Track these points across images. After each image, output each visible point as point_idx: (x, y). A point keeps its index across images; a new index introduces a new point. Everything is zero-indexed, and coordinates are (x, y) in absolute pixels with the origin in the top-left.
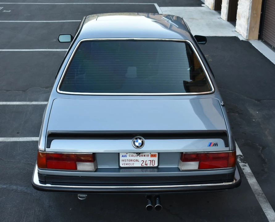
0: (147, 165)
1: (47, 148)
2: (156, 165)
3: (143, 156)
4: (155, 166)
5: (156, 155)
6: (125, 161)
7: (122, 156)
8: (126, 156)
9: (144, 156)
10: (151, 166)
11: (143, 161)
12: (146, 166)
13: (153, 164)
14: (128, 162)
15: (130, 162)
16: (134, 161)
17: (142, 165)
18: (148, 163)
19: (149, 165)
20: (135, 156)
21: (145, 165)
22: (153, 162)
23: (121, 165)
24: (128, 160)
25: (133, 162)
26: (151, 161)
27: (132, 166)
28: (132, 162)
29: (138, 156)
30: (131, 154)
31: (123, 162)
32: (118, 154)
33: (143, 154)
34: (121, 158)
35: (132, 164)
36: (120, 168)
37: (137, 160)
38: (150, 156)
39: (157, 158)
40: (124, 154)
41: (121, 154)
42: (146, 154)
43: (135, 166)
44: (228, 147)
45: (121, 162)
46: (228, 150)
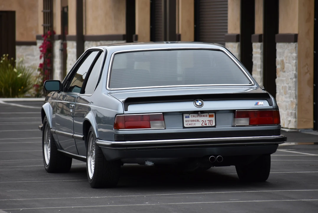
0: (206, 125)
1: (125, 111)
2: (214, 124)
6: (188, 121)
7: (186, 117)
8: (188, 117)
9: (204, 116)
10: (210, 125)
11: (203, 121)
12: (205, 125)
13: (211, 124)
14: (190, 123)
16: (195, 121)
18: (207, 122)
19: (208, 125)
20: (196, 116)
21: (205, 124)
22: (211, 122)
23: (185, 126)
24: (191, 121)
26: (209, 120)
27: (194, 126)
28: (194, 123)
29: (199, 117)
30: (193, 115)
31: (187, 123)
32: (181, 116)
33: (203, 114)
34: (185, 119)
35: (194, 124)
36: (184, 128)
37: (198, 121)
38: (208, 116)
39: (214, 118)
40: (187, 115)
41: (185, 115)
42: (205, 114)
43: (196, 125)
44: (272, 105)
45: (185, 123)
46: (272, 108)
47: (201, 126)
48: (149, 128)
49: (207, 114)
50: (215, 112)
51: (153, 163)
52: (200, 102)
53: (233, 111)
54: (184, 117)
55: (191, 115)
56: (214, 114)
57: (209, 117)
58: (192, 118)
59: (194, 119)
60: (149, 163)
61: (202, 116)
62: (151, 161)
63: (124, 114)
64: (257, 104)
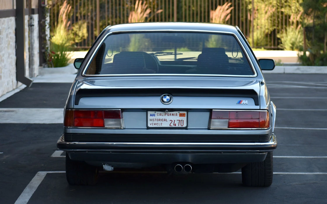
0: (175, 125)
1: (75, 105)
2: (185, 125)
3: (172, 115)
4: (183, 126)
5: (185, 114)
6: (153, 120)
7: (151, 115)
8: (154, 115)
10: (180, 126)
11: (171, 121)
12: (174, 126)
13: (182, 125)
14: (156, 122)
15: (159, 122)
16: (162, 120)
17: (170, 126)
18: (177, 123)
19: (177, 126)
20: (163, 115)
21: (174, 125)
22: (182, 122)
23: (149, 126)
24: (156, 120)
25: (161, 122)
26: (179, 120)
27: (161, 126)
29: (167, 115)
30: (159, 112)
31: (151, 122)
32: (145, 113)
33: (172, 113)
34: (150, 117)
35: (160, 124)
36: (148, 128)
37: (165, 120)
38: (178, 115)
39: (186, 117)
40: (153, 113)
41: (149, 113)
42: (174, 113)
43: (163, 126)
44: (259, 105)
45: (149, 122)
46: (259, 108)
47: (169, 126)
48: (103, 126)
49: (177, 112)
50: (188, 111)
51: (113, 168)
52: (168, 97)
53: (210, 111)
54: (149, 115)
55: (157, 112)
58: (158, 116)
59: (161, 117)
60: (108, 168)
61: (170, 115)
62: (109, 165)
63: (73, 108)
64: (240, 102)
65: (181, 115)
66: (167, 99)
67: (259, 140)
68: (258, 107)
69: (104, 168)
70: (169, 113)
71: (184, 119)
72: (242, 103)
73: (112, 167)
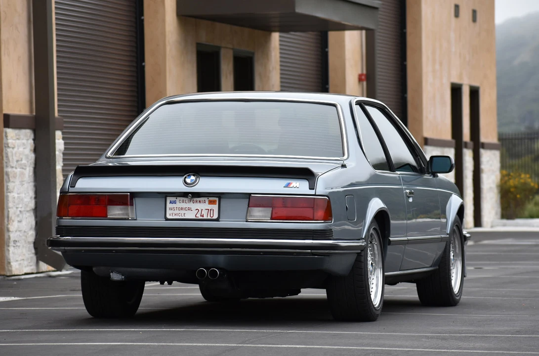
0: (203, 216)
1: (71, 187)
2: (216, 217)
3: (198, 202)
4: (213, 218)
5: (216, 201)
6: (173, 209)
7: (170, 203)
8: (175, 202)
9: (200, 202)
10: (209, 217)
11: (197, 210)
12: (202, 218)
13: (212, 216)
14: (177, 212)
16: (185, 209)
17: (196, 217)
18: (205, 213)
19: (205, 217)
20: (187, 202)
21: (201, 216)
22: (212, 211)
23: (168, 217)
24: (178, 208)
25: (185, 212)
26: (208, 209)
27: (183, 217)
28: (182, 212)
29: (191, 202)
30: (182, 199)
31: (171, 212)
32: (164, 199)
33: (198, 199)
34: (169, 205)
35: (183, 215)
36: (167, 219)
37: (189, 209)
38: (207, 202)
39: (217, 205)
40: (173, 199)
41: (169, 199)
42: (202, 199)
43: (187, 217)
44: (314, 189)
45: (168, 212)
46: (314, 194)
47: (194, 217)
48: (104, 216)
49: (206, 199)
50: (220, 196)
51: (123, 277)
52: (193, 178)
53: (248, 196)
54: (168, 202)
55: (179, 198)
56: (217, 199)
57: (209, 204)
58: (180, 203)
59: (184, 205)
60: (116, 277)
61: (196, 202)
62: (118, 272)
63: (68, 192)
64: (288, 186)
65: (211, 202)
66: (192, 180)
67: (313, 237)
68: (312, 192)
69: (112, 277)
70: (195, 199)
71: (215, 207)
72: (291, 186)
73: (122, 275)
